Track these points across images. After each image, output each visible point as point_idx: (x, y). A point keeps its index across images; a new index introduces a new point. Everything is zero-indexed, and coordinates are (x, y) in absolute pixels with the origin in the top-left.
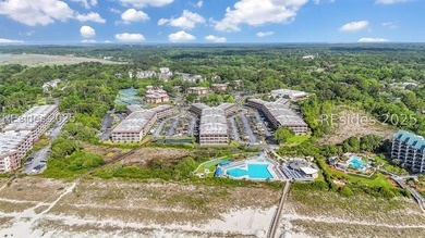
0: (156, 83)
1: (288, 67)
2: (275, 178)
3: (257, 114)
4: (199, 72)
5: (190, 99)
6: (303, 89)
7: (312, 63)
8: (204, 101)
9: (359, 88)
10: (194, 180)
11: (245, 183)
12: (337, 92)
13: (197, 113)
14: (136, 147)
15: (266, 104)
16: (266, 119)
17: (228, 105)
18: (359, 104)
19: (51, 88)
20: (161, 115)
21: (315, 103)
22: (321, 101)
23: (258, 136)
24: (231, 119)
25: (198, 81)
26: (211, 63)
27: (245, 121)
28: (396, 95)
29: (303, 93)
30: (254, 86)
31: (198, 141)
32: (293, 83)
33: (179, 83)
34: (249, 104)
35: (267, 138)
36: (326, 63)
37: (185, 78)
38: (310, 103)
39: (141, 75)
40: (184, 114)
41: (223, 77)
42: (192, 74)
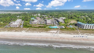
0: (38, 16)
1: (64, 14)
2: (58, 28)
3: (56, 21)
4: (46, 15)
5: (44, 19)
6: (66, 17)
7: (69, 13)
8: (47, 19)
9: (76, 17)
10: (46, 28)
11: (53, 28)
12: (71, 18)
13: (46, 21)
14: (36, 25)
15: (58, 19)
16: (58, 22)
17: (51, 19)
18: (75, 19)
19: (18, 17)
20: (40, 21)
21: (67, 19)
22: (68, 19)
23: (56, 24)
24: (52, 22)
25: (46, 16)
26: (48, 13)
27: (54, 22)
28: (82, 18)
29: (65, 18)
30: (56, 17)
31: (46, 24)
32: (64, 16)
33: (42, 17)
34: (55, 20)
35: (58, 24)
36: (71, 13)
37: (43, 16)
38: (66, 19)
39: (35, 15)
40: (43, 21)
41: (50, 15)
42: (44, 15)
